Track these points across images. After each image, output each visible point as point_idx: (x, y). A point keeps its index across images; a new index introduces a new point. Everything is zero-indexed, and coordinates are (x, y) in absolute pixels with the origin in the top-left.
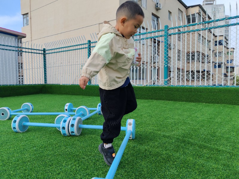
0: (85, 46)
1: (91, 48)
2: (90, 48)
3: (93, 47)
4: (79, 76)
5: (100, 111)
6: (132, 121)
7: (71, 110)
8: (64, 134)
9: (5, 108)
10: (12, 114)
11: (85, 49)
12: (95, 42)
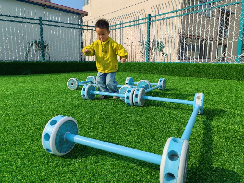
3: (153, 21)
4: (137, 53)
5: (161, 87)
6: (201, 95)
7: (131, 84)
8: (128, 104)
9: (74, 79)
10: (80, 84)
11: (144, 24)
12: (155, 16)
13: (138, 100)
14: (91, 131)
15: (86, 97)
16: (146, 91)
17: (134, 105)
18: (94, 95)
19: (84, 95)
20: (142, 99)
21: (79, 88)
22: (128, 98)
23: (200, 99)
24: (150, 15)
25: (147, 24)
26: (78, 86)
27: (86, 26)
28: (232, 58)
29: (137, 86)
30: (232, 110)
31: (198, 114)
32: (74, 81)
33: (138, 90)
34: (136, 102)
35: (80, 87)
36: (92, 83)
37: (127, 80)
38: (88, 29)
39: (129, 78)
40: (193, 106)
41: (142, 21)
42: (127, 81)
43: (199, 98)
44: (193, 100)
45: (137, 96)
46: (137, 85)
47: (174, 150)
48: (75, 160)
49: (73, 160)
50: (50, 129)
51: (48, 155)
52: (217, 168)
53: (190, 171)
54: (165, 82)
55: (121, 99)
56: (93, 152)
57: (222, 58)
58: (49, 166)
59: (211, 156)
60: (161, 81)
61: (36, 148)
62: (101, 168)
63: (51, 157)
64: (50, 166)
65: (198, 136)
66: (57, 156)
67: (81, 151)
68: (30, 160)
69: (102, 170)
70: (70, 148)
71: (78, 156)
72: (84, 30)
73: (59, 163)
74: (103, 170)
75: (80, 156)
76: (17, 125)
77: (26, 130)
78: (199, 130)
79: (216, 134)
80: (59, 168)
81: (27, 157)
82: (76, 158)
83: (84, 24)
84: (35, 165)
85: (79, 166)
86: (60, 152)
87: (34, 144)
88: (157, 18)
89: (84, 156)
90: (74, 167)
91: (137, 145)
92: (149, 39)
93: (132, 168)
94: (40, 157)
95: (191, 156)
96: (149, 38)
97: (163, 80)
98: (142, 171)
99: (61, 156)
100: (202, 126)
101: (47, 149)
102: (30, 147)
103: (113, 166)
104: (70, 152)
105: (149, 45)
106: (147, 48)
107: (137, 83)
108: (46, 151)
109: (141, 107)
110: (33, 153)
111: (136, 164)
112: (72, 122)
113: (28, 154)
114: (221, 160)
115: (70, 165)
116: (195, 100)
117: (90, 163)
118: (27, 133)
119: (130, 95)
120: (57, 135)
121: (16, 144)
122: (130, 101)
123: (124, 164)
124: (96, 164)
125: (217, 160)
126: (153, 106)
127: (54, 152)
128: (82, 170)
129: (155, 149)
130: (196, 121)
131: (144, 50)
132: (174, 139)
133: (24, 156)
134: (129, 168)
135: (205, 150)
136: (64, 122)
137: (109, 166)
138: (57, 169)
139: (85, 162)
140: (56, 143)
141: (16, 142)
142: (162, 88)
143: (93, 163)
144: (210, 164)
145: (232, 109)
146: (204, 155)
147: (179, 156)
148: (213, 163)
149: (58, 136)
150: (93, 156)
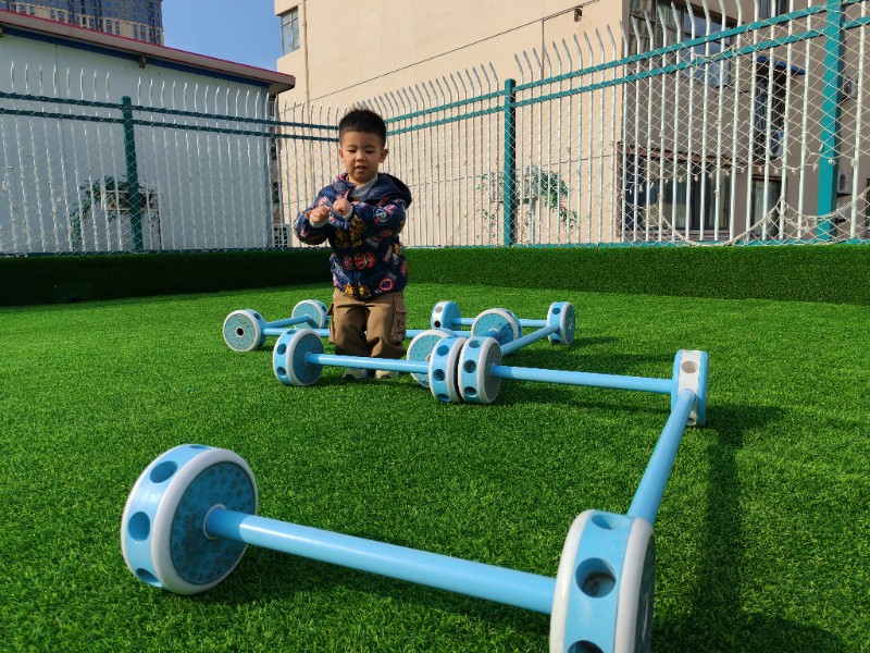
0: (494, 103)
1: (518, 110)
2: (513, 110)
3: (524, 103)
4: (471, 216)
5: (558, 331)
6: (696, 357)
7: (453, 325)
8: (442, 396)
9: (248, 313)
10: (267, 331)
11: (494, 115)
12: (532, 86)
13: (477, 379)
14: (304, 501)
15: (289, 375)
16: (505, 348)
17: (461, 401)
18: (320, 366)
19: (281, 370)
20: (490, 378)
21: (264, 346)
22: (439, 374)
23: (693, 371)
24: (513, 83)
25: (502, 114)
26: (263, 336)
27: (289, 124)
28: (804, 224)
29: (472, 331)
30: (809, 409)
31: (687, 427)
32: (248, 319)
33: (474, 345)
34: (470, 390)
35: (268, 342)
36: (312, 324)
37: (439, 310)
38: (295, 137)
39: (443, 305)
40: (669, 394)
41: (486, 105)
42: (437, 316)
43: (689, 368)
44: (670, 378)
45: (470, 366)
46: (473, 328)
47: (600, 556)
48: (247, 606)
49: (239, 608)
50: (151, 497)
51: (144, 592)
52: (757, 617)
53: (662, 632)
54: (570, 314)
55: (415, 379)
56: (313, 576)
57: (769, 225)
58: (148, 634)
59: (738, 574)
60: (556, 311)
61: (102, 568)
62: (341, 634)
63: (156, 602)
64: (153, 634)
65: (690, 503)
66: (178, 595)
67: (268, 574)
68: (78, 614)
69: (344, 641)
70: (229, 564)
71: (256, 591)
72: (283, 140)
73: (185, 620)
74: (348, 640)
75: (265, 590)
76: (33, 486)
77: (66, 505)
78: (694, 483)
79: (752, 494)
80: (184, 640)
81: (66, 603)
82: (250, 601)
83: (282, 120)
84: (94, 631)
85: (260, 630)
86: (190, 579)
87: (95, 556)
88: (537, 92)
89: (278, 590)
90: (242, 633)
91: (471, 544)
92: (514, 166)
93: (453, 630)
94: (116, 602)
95: (667, 576)
96: (511, 161)
97: (564, 306)
98: (488, 638)
99: (192, 596)
100: (705, 467)
101: (141, 572)
102: (78, 566)
103: (386, 624)
104: (227, 578)
105: (514, 187)
106: (505, 196)
107: (473, 321)
108: (139, 580)
109: (488, 405)
110: (89, 589)
111: (469, 614)
112: (235, 468)
113: (72, 594)
114: (771, 587)
115: (225, 627)
116: (675, 377)
117: (300, 617)
118: (68, 514)
119: (446, 363)
120: (177, 517)
121: (27, 558)
122: (446, 386)
123: (423, 617)
124: (323, 618)
125: (758, 588)
126: (531, 401)
127: (166, 581)
128: (271, 643)
129: (537, 556)
130: (681, 449)
131: (495, 204)
132: (599, 516)
133: (54, 600)
134: (444, 630)
135: (716, 553)
136: (203, 468)
137: (370, 627)
138: (176, 644)
139: (282, 613)
140: (173, 548)
141: (26, 549)
142: (563, 337)
143: (312, 616)
144: (733, 602)
145: (807, 405)
146: (711, 572)
147: (617, 575)
148: (746, 599)
149: (182, 521)
150: (310, 590)
